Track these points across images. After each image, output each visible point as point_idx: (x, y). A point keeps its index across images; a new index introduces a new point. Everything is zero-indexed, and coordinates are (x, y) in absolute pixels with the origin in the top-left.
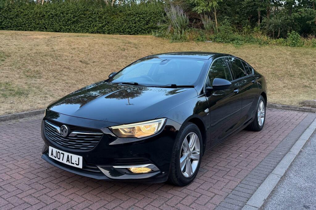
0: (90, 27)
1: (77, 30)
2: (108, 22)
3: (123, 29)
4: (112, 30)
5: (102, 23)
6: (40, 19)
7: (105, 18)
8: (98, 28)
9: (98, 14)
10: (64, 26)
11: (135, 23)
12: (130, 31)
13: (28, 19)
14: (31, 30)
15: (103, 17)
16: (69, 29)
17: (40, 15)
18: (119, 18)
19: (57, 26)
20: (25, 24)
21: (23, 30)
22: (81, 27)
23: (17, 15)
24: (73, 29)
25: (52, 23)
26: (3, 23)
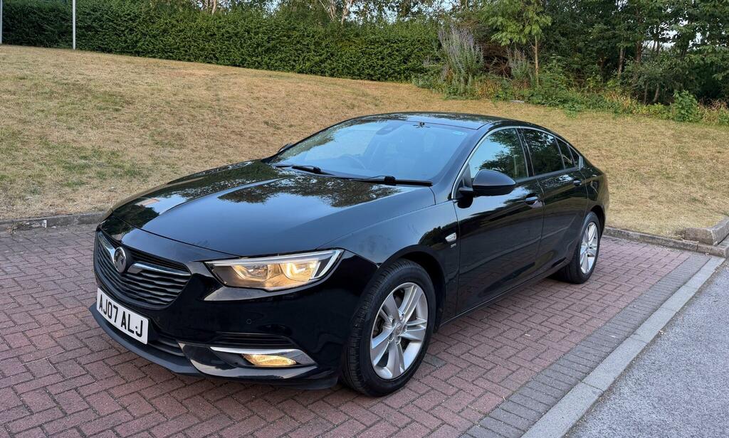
0: (298, 60)
1: (272, 65)
2: (332, 55)
3: (358, 70)
4: (338, 70)
5: (321, 55)
6: (206, 40)
7: (327, 46)
8: (313, 63)
9: (313, 36)
10: (249, 55)
11: (383, 59)
12: (372, 73)
13: (185, 38)
14: (189, 60)
15: (324, 44)
16: (259, 63)
17: (206, 33)
18: (353, 47)
19: (236, 56)
20: (178, 49)
21: (174, 59)
22: (281, 60)
23: (165, 31)
24: (266, 62)
25: (228, 48)
26: (139, 45)
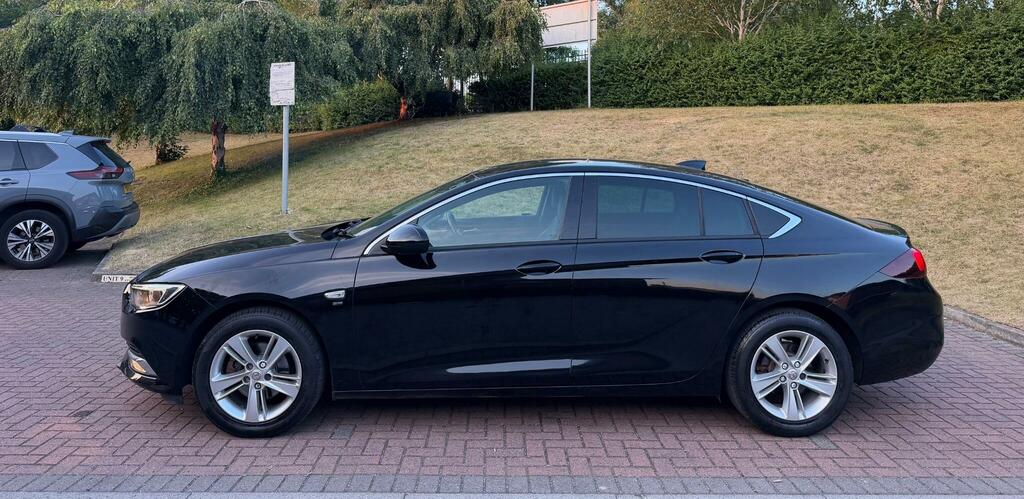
0: (857, 85)
1: (818, 96)
2: (914, 69)
3: (962, 85)
4: (925, 90)
5: (893, 72)
6: (724, 76)
7: (901, 57)
8: (879, 85)
9: (877, 46)
10: (783, 88)
11: (1008, 62)
12: (990, 87)
13: (700, 78)
14: (707, 105)
15: (895, 56)
16: (798, 96)
17: (724, 67)
18: (949, 52)
19: (764, 90)
20: (693, 92)
21: (691, 106)
22: (831, 87)
23: (676, 73)
24: (807, 94)
25: (754, 82)
26: (650, 94)
